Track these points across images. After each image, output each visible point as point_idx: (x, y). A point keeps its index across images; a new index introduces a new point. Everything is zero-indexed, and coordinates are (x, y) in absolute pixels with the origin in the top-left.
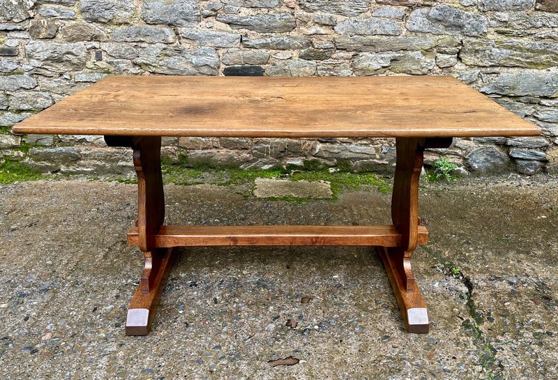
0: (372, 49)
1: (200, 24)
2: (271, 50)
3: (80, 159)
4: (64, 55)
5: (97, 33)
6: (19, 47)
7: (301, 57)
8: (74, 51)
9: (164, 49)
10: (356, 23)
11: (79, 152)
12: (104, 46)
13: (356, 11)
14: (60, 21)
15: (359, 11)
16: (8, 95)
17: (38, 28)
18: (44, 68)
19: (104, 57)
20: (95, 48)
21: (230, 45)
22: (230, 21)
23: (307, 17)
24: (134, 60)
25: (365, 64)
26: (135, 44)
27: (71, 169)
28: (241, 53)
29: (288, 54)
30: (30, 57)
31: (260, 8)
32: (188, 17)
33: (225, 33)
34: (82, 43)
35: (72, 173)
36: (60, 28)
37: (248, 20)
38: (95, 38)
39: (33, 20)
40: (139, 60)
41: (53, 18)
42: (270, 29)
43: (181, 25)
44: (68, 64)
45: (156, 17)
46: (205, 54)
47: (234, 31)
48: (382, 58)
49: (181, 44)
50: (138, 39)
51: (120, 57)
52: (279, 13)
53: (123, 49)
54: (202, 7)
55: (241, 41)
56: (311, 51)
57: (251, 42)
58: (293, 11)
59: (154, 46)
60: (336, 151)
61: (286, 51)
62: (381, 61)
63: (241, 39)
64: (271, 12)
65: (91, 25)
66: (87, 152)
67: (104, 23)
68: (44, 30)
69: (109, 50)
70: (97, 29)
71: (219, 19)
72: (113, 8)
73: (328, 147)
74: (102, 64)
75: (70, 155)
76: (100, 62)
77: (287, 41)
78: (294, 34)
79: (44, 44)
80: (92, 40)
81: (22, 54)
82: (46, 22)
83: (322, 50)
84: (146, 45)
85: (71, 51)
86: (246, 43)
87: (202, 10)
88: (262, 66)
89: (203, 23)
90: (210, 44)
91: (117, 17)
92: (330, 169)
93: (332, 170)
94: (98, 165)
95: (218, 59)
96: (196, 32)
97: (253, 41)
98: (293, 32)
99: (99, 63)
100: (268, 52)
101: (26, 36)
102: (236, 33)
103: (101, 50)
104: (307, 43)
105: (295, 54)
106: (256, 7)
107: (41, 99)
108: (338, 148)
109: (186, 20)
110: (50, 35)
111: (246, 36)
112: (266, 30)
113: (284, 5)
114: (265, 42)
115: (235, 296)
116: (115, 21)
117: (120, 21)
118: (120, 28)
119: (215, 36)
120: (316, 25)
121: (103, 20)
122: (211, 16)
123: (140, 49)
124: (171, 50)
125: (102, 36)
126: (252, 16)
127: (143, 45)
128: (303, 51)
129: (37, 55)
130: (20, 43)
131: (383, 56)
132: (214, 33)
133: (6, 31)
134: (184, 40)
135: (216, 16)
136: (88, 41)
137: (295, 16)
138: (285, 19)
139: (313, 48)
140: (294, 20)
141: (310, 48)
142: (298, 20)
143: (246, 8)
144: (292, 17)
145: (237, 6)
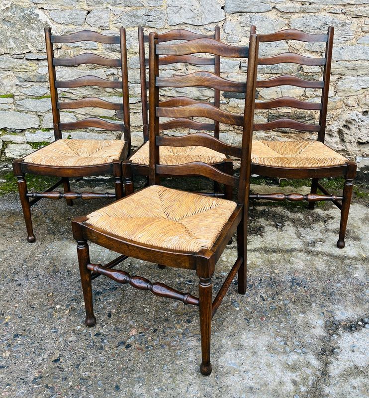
0: (354, 72)
2: (265, 75)
10: (343, 50)
13: (343, 39)
15: (346, 39)
16: (39, 115)
20: (114, 74)
21: (230, 71)
23: (300, 45)
25: (347, 86)
27: (92, 177)
35: (93, 181)
41: (78, 48)
48: (363, 81)
49: (187, 70)
55: (240, 67)
59: (165, 72)
61: (279, 75)
62: (361, 83)
72: (131, 39)
79: (70, 71)
80: (111, 67)
82: (72, 52)
88: (257, 89)
91: (134, 47)
100: (263, 76)
103: (119, 76)
107: (67, 119)
111: (245, 62)
115: (277, 293)
131: (363, 78)
133: (38, 60)
137: (289, 44)
138: (280, 47)
139: (303, 73)
140: (288, 48)
141: (300, 72)
142: (291, 47)
143: (246, 38)
144: (286, 45)
145: (238, 36)
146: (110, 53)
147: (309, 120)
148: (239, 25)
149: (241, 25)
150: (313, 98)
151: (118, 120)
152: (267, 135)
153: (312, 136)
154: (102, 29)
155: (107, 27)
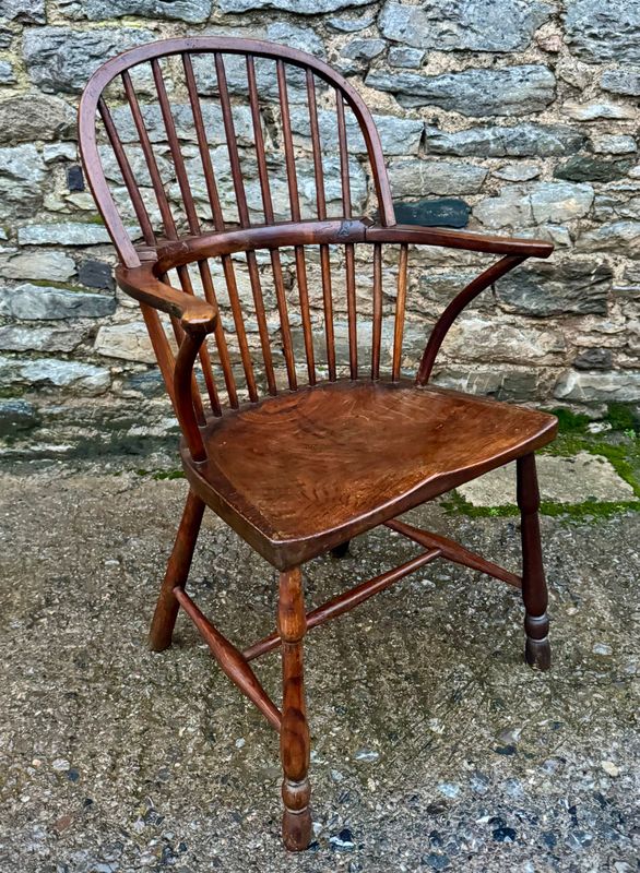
1: (326, 95)
2: (490, 161)
3: (39, 425)
5: (70, 121)
7: (559, 175)
8: (13, 168)
11: (35, 409)
20: (64, 159)
22: (402, 87)
23: (585, 75)
26: (167, 148)
27: (19, 448)
28: (421, 166)
29: (528, 168)
31: (476, 53)
32: (300, 79)
33: (387, 117)
34: (31, 147)
35: (22, 456)
37: (445, 82)
38: (66, 134)
42: (493, 108)
46: (335, 171)
47: (408, 112)
49: (277, 147)
52: (520, 64)
53: (138, 162)
54: (332, 51)
55: (423, 140)
56: (585, 161)
57: (446, 139)
58: (553, 60)
60: (610, 387)
61: (526, 162)
63: (424, 133)
64: (501, 64)
65: (55, 99)
66: (57, 410)
69: (103, 165)
70: (69, 109)
71: (372, 82)
73: (593, 380)
74: (85, 199)
75: (16, 417)
76: (80, 195)
77: (533, 137)
78: (548, 118)
80: (55, 140)
83: (609, 158)
85: (7, 167)
86: (436, 142)
87: (334, 58)
88: (467, 199)
89: (332, 93)
92: (591, 425)
93: (595, 428)
94: (81, 438)
97: (452, 138)
98: (545, 114)
99: (76, 198)
100: (484, 164)
102: (413, 117)
103: (79, 165)
104: (576, 142)
105: (547, 166)
106: (467, 51)
108: (615, 381)
109: (292, 85)
111: (435, 123)
112: (484, 110)
113: (534, 44)
114: (478, 139)
118: (128, 108)
120: (603, 96)
122: (355, 74)
124: (253, 163)
126: (454, 72)
128: (564, 160)
135: (364, 74)
136: (47, 141)
137: (557, 72)
138: (534, 81)
139: (588, 154)
140: (553, 83)
141: (582, 152)
142: (561, 83)
143: (440, 54)
144: (549, 74)
145: (420, 48)
146: (50, 97)
147: (599, 282)
148: (423, 17)
149: (430, 15)
150: (614, 222)
151: (84, 290)
152: (489, 323)
153: (603, 323)
154: (25, 24)
155: (41, 16)
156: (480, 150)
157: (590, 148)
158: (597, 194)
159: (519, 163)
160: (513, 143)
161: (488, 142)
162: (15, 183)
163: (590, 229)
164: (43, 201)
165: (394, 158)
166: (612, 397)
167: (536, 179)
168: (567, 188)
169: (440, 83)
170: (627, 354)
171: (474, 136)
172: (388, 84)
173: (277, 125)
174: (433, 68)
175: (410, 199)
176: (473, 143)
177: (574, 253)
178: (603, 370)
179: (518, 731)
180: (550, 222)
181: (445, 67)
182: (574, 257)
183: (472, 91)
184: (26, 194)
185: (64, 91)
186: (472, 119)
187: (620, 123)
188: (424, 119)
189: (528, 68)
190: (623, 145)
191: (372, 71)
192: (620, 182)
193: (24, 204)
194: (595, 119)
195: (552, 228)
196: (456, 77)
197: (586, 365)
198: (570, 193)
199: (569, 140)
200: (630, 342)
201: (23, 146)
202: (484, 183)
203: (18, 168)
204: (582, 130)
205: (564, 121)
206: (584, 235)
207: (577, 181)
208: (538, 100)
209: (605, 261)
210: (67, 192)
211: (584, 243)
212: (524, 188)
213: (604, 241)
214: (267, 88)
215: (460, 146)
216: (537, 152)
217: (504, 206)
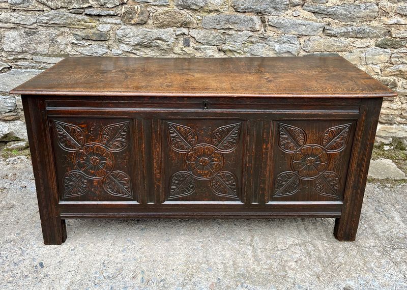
1: (287, 12)
4: (153, 40)
5: (188, 20)
6: (111, 32)
7: (377, 46)
8: (164, 37)
9: (250, 36)
12: (194, 33)
14: (153, 7)
17: (131, 13)
18: (132, 53)
19: (192, 44)
22: (317, 10)
24: (220, 47)
26: (223, 31)
28: (322, 40)
29: (365, 42)
30: (120, 41)
32: (278, 6)
33: (310, 22)
34: (172, 29)
36: (151, 14)
37: (334, 9)
38: (186, 25)
39: (126, 6)
40: (225, 47)
42: (352, 19)
43: (269, 13)
44: (156, 49)
45: (247, 5)
46: (289, 42)
47: (319, 20)
50: (227, 26)
51: (208, 44)
53: (212, 36)
56: (388, 40)
57: (333, 30)
58: (378, 1)
60: (393, 131)
63: (324, 28)
64: (357, 2)
65: (183, 11)
67: (195, 10)
68: (137, 16)
69: (197, 37)
70: (188, 15)
71: (305, 8)
73: (387, 128)
74: (189, 50)
76: (188, 48)
77: (368, 31)
78: (375, 23)
81: (113, 39)
83: (398, 39)
84: (234, 32)
85: (162, 36)
86: (329, 32)
89: (289, 12)
90: (294, 32)
92: (385, 147)
93: (386, 148)
95: (299, 46)
96: (283, 20)
97: (335, 30)
98: (373, 22)
99: (186, 49)
101: (118, 21)
102: (320, 22)
104: (385, 33)
105: (372, 42)
108: (396, 129)
109: (274, 8)
110: (142, 20)
112: (349, 20)
114: (346, 31)
116: (206, 8)
117: (211, 8)
118: (210, 15)
119: (300, 25)
120: (397, 15)
121: (195, 7)
122: (299, 5)
123: (227, 36)
124: (256, 37)
125: (192, 22)
126: (338, 5)
127: (230, 32)
128: (379, 40)
129: (127, 40)
130: (112, 28)
132: (300, 21)
134: (270, 28)
135: (303, 5)
156: (346, 35)
157: (390, 35)
158: (393, 53)
159: (361, 40)
160: (360, 33)
161: (349, 32)
162: (164, 43)
163: (388, 67)
164: (173, 50)
165: (312, 37)
166: (394, 135)
167: (368, 47)
168: (381, 50)
169: (332, 9)
170: (401, 118)
171: (344, 30)
172: (312, 9)
173: (267, 23)
174: (330, 4)
175: (317, 53)
176: (344, 32)
177: (382, 76)
178: (391, 124)
179: (373, 264)
180: (372, 64)
181: (335, 3)
182: (381, 78)
183: (345, 12)
184: (167, 47)
185: (186, 9)
186: (343, 23)
187: (403, 26)
188: (325, 23)
189: (368, 5)
190: (404, 34)
191: (306, 4)
192: (402, 49)
193: (166, 51)
194: (394, 24)
195: (373, 66)
196: (339, 7)
197: (384, 122)
198: (382, 53)
199: (382, 32)
200: (403, 113)
201: (168, 29)
202: (347, 47)
203: (166, 37)
204: (388, 28)
205: (381, 25)
206: (386, 69)
207: (384, 48)
208: (371, 17)
209: (394, 80)
210: (183, 47)
211: (386, 72)
212: (363, 50)
213: (394, 72)
214: (265, 10)
215: (338, 33)
216: (369, 36)
217: (354, 57)
